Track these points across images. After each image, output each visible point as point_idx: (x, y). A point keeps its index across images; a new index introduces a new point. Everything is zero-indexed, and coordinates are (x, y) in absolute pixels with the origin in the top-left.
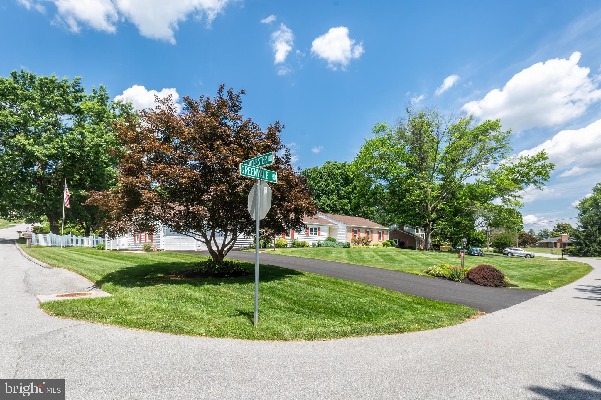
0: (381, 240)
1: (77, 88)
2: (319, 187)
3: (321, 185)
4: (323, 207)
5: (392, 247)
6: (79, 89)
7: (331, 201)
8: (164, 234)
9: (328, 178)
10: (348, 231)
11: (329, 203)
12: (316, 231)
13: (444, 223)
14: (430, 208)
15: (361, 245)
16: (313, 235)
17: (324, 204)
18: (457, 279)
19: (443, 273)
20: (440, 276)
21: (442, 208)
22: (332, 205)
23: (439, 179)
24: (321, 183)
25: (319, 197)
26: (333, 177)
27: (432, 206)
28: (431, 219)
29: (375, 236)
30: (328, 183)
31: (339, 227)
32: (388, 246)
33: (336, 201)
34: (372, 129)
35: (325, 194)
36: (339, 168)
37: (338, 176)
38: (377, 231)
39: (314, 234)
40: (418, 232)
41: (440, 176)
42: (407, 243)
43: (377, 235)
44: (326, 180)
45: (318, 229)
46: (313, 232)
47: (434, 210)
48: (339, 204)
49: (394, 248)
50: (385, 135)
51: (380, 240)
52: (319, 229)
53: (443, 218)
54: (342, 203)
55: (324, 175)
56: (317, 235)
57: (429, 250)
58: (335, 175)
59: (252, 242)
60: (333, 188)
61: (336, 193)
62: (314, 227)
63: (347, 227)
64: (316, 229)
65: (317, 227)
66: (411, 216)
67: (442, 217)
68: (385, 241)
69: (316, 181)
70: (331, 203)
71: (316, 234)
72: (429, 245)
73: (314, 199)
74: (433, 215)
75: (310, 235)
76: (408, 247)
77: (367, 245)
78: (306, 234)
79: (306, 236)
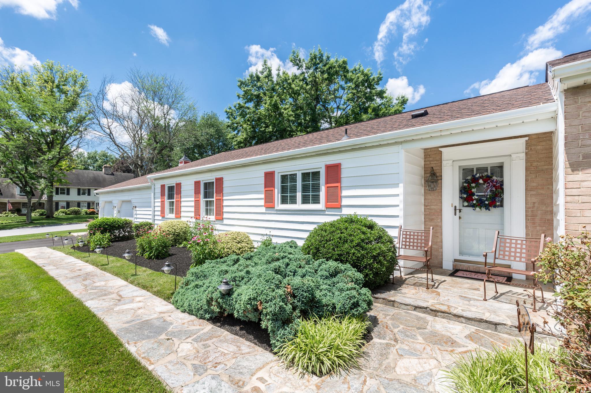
12: (316, 188)
16: (299, 206)
39: (305, 200)
46: (299, 195)
71: (316, 200)
75: (280, 207)
78: (262, 203)
79: (263, 210)
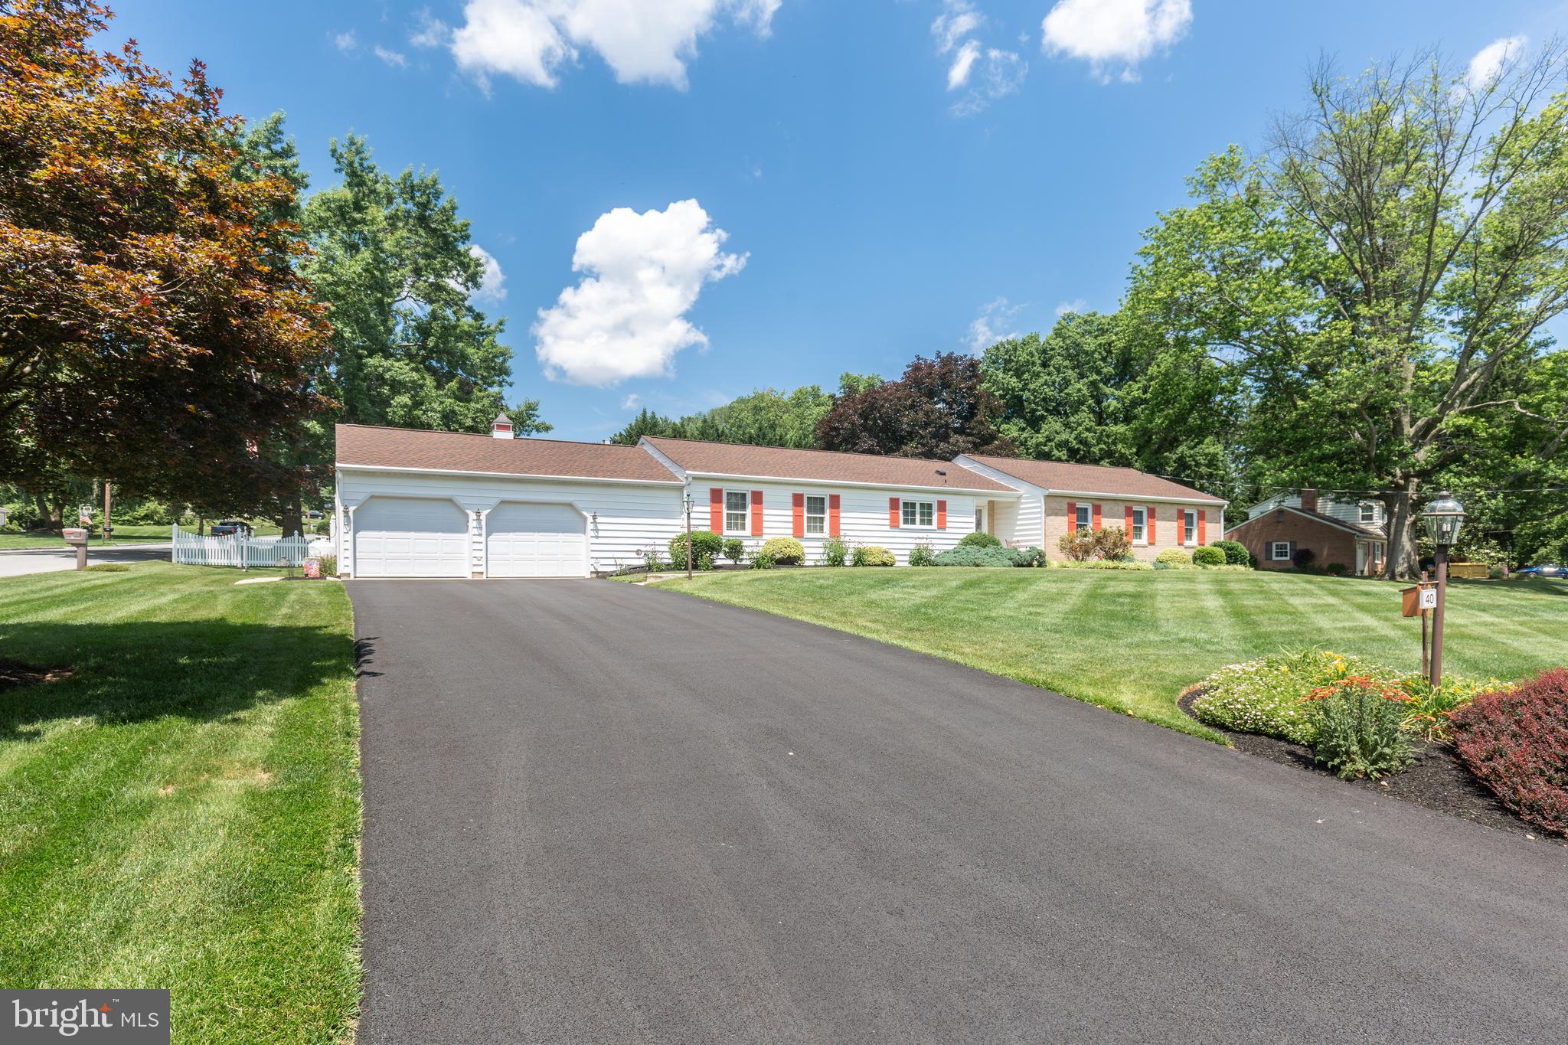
0: (1194, 541)
1: (277, 147)
2: (1034, 390)
3: (1042, 384)
4: (1046, 449)
5: (1231, 567)
6: (283, 148)
7: (1073, 430)
8: (347, 523)
9: (1066, 363)
10: (1050, 512)
11: (1064, 436)
12: (930, 514)
13: (1465, 480)
14: (1409, 431)
15: (1093, 560)
16: (918, 526)
17: (1050, 440)
18: (1361, 765)
19: (1271, 715)
20: (1257, 732)
21: (1458, 428)
22: (1074, 444)
23: (1450, 329)
24: (1041, 380)
25: (1035, 423)
26: (1082, 358)
27: (1420, 423)
28: (1413, 465)
29: (1167, 529)
30: (1064, 379)
31: (1020, 497)
32: (1215, 563)
33: (1088, 430)
34: (1189, 182)
35: (1055, 412)
36: (1103, 332)
37: (1096, 356)
38: (1174, 511)
39: (922, 522)
40: (1370, 518)
41: (1457, 315)
42: (1324, 554)
43: (1175, 524)
44: (1058, 371)
45: (935, 507)
46: (918, 517)
47: (1424, 436)
48: (1099, 440)
49: (1240, 568)
50: (1233, 194)
51: (1187, 543)
52: (942, 506)
53: (1465, 463)
54: (1108, 436)
55: (1052, 357)
56: (934, 526)
57: (1402, 575)
58: (1086, 353)
59: (666, 549)
60: (1079, 390)
61: (1089, 407)
62: (918, 499)
63: (1047, 497)
64: (930, 506)
65: (933, 499)
66: (1324, 458)
67: (1457, 458)
68: (1208, 546)
69: (1026, 376)
70: (1073, 436)
71: (930, 522)
72: (1401, 558)
73: (1023, 430)
74: (1423, 455)
75: (902, 526)
76: (1325, 566)
77: (1115, 557)
78: (888, 522)
79: (888, 528)
